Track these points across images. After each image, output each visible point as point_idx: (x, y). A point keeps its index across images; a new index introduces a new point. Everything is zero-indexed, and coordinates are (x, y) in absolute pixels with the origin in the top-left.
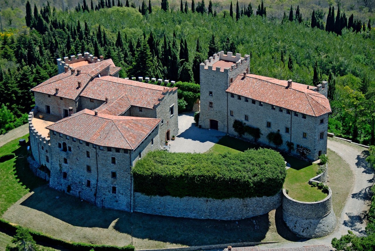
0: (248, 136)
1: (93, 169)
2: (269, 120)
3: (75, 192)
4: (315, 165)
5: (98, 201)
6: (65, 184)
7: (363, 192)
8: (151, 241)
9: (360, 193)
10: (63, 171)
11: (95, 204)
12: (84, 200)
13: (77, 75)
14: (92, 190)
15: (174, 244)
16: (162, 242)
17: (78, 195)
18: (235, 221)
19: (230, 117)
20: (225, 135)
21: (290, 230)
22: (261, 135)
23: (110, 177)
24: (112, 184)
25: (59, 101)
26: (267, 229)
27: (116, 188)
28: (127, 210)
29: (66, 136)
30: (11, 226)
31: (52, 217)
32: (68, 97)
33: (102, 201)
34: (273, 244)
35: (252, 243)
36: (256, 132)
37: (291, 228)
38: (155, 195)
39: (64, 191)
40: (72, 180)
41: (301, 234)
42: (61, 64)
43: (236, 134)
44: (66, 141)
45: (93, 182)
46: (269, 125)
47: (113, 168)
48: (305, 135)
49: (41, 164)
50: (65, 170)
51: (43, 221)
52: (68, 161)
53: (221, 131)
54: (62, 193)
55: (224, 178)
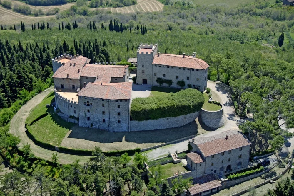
0: (165, 85)
1: (107, 113)
2: (177, 75)
3: (96, 126)
4: (205, 93)
5: (111, 129)
6: (89, 123)
7: (228, 103)
8: (146, 144)
9: (226, 103)
10: (87, 117)
11: (109, 131)
12: (102, 130)
13: (74, 66)
14: (106, 124)
15: (158, 143)
16: (152, 143)
17: (98, 127)
18: (181, 127)
19: (154, 76)
20: (152, 86)
21: (207, 126)
22: (172, 83)
23: (117, 115)
24: (118, 118)
25: (70, 81)
26: (197, 128)
27: (120, 120)
28: (127, 131)
29: (93, 98)
30: (69, 149)
31: (89, 141)
32: (75, 78)
33: (113, 128)
34: (203, 134)
35: (194, 136)
36: (170, 82)
37: (207, 125)
38: (143, 120)
39: (89, 127)
40: (93, 120)
41: (213, 127)
42: (55, 62)
43: (158, 84)
44: (89, 101)
45: (107, 119)
46: (177, 77)
47: (118, 110)
48: (198, 80)
49: (70, 115)
50: (88, 116)
51: (85, 144)
52: (90, 111)
53: (149, 84)
54: (88, 128)
55: (179, 106)
